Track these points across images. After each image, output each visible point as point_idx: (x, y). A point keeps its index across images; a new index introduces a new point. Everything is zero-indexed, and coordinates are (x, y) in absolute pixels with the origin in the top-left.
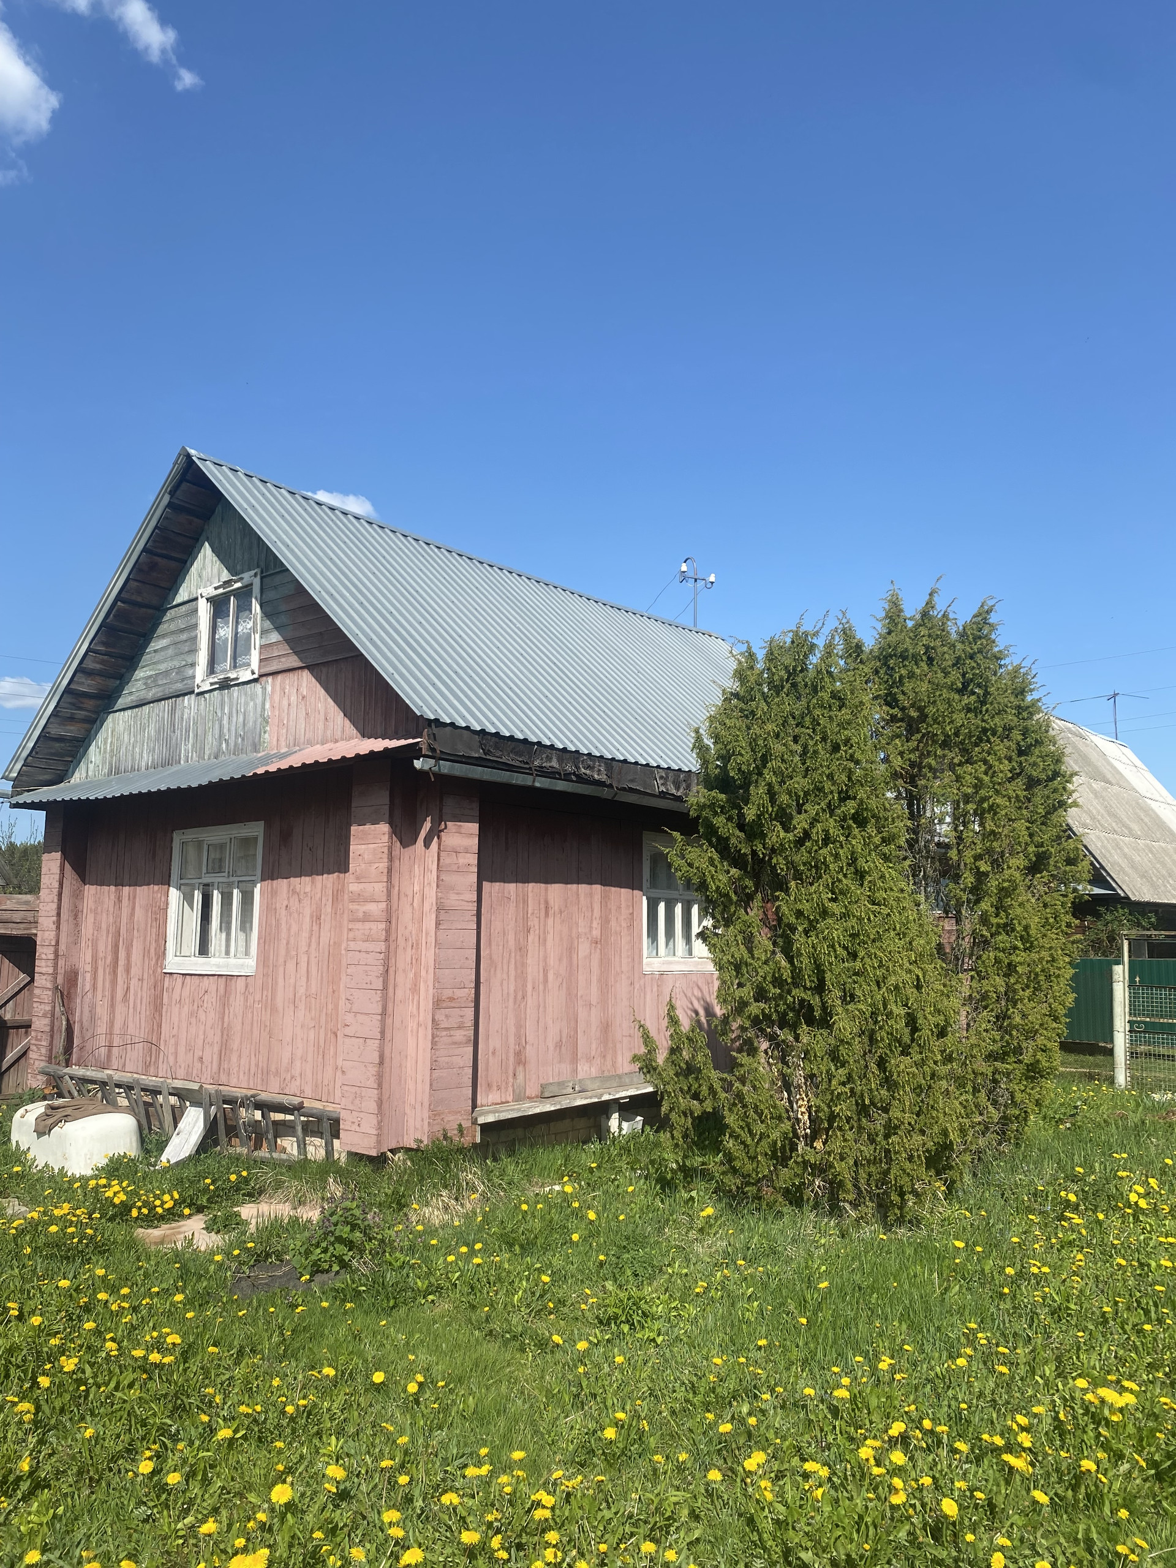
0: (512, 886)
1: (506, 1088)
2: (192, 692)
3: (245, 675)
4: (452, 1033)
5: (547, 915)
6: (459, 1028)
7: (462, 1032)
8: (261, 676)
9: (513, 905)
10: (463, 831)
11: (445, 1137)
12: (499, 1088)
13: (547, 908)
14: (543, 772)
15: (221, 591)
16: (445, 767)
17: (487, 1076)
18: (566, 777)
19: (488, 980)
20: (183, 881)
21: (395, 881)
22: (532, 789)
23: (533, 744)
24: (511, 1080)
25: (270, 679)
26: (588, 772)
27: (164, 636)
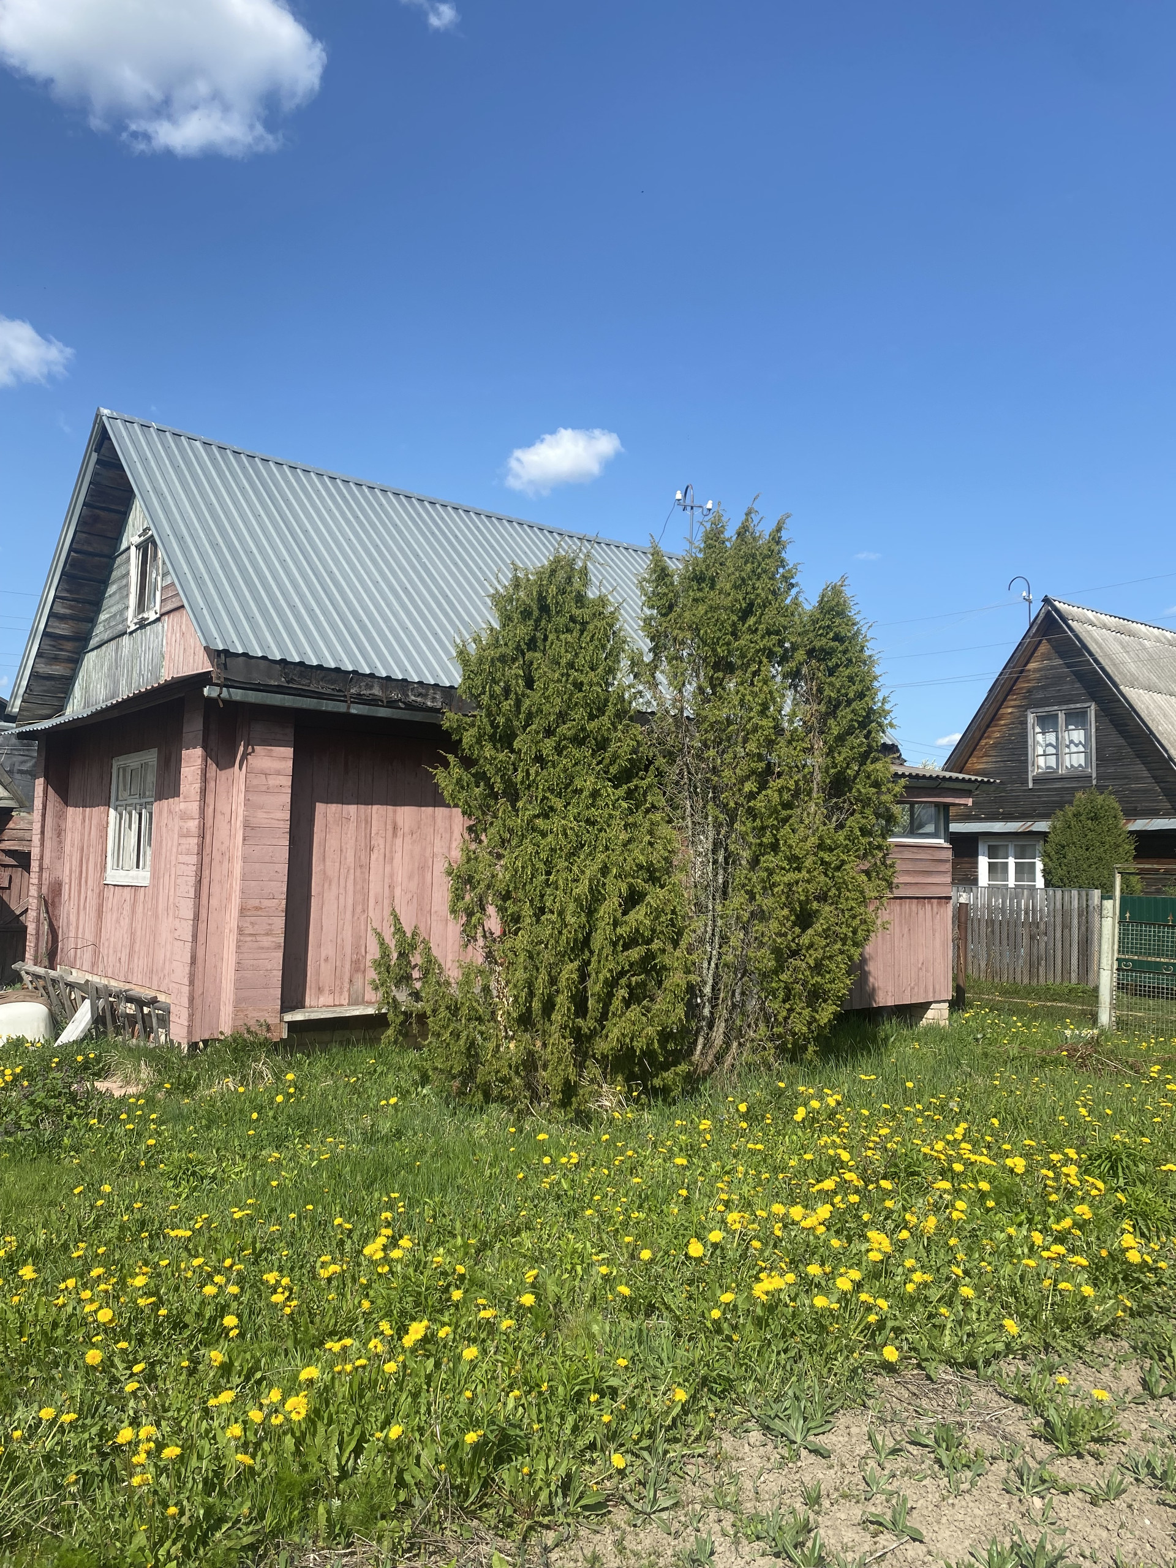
0: (352, 809)
1: (341, 993)
2: (125, 633)
3: (152, 616)
4: (258, 938)
5: (395, 834)
6: (267, 934)
7: (270, 938)
8: (162, 615)
9: (352, 826)
10: (274, 754)
11: (249, 1032)
12: (332, 992)
13: (395, 828)
14: (360, 699)
15: (142, 538)
16: (237, 695)
17: (318, 981)
18: (391, 704)
19: (321, 894)
20: (118, 803)
21: (210, 799)
22: (348, 716)
23: (349, 672)
24: (346, 985)
25: (166, 617)
26: (419, 699)
27: (113, 583)
